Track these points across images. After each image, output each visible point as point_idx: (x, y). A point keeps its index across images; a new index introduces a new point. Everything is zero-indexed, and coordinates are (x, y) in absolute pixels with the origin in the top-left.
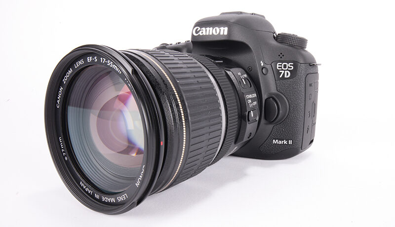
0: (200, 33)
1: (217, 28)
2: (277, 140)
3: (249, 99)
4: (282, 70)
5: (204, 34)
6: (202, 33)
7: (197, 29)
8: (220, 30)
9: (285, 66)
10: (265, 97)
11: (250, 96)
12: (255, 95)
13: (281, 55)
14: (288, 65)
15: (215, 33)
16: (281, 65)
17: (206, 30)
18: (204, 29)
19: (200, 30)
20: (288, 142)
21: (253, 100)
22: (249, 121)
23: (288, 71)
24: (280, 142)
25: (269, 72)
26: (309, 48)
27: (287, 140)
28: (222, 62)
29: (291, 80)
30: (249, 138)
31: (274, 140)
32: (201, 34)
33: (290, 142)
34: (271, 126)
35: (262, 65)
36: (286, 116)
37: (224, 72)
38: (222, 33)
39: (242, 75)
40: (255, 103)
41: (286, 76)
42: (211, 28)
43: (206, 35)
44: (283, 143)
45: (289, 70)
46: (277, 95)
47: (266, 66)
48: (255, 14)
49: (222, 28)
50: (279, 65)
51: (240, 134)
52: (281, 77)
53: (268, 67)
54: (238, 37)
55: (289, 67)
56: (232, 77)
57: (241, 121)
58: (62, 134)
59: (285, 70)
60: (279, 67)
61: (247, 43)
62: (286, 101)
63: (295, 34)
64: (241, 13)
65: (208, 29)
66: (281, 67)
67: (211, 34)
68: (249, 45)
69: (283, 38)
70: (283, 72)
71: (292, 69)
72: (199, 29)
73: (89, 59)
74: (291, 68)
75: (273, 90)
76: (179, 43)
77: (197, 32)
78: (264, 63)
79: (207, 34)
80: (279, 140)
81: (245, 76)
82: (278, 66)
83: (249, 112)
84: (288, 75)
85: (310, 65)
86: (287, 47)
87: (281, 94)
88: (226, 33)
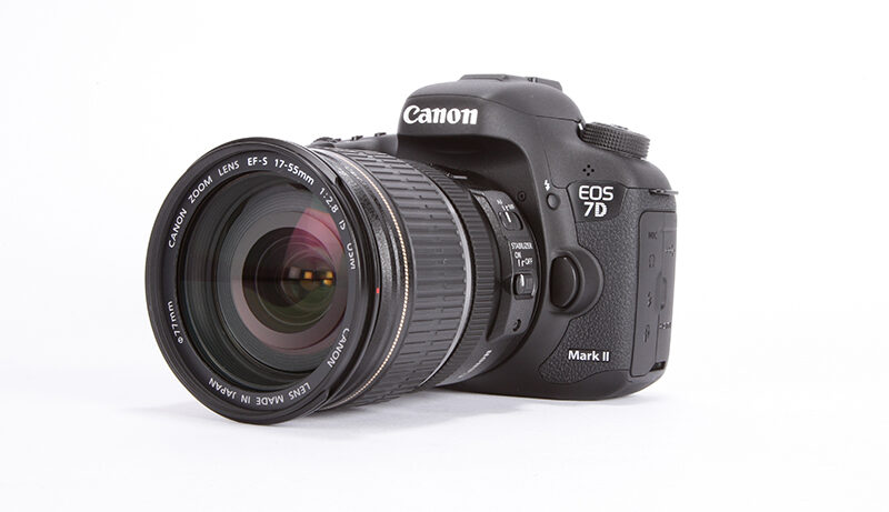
0: (420, 119)
1: (456, 111)
2: (577, 352)
3: (518, 250)
4: (590, 200)
5: (429, 120)
6: (424, 118)
7: (414, 109)
8: (462, 114)
9: (596, 193)
10: (551, 255)
11: (520, 246)
12: (529, 246)
13: (589, 171)
14: (603, 190)
15: (451, 121)
16: (588, 190)
17: (433, 113)
18: (428, 110)
19: (420, 113)
20: (600, 357)
21: (525, 253)
22: (515, 293)
23: (603, 205)
24: (584, 357)
25: (562, 203)
26: (653, 157)
27: (600, 352)
28: (465, 178)
29: (609, 222)
30: (515, 330)
31: (571, 352)
32: (422, 121)
33: (606, 356)
34: (564, 320)
35: (548, 188)
36: (596, 300)
37: (470, 198)
38: (465, 121)
39: (505, 204)
40: (529, 261)
41: (597, 215)
42: (444, 110)
43: (432, 124)
44: (591, 357)
45: (604, 202)
46: (578, 253)
47: (556, 191)
48: (537, 80)
49: (466, 112)
50: (584, 190)
51: (499, 318)
52: (587, 214)
53: (561, 193)
54: (498, 128)
55: (604, 195)
56: (486, 207)
57: (501, 292)
58: (175, 296)
59: (595, 202)
60: (583, 195)
61: (516, 142)
62: (598, 265)
63: (624, 126)
64: (506, 78)
65: (437, 111)
66: (588, 195)
67: (442, 121)
68: (522, 147)
69: (594, 135)
70: (592, 204)
71: (610, 199)
72: (418, 110)
73: (252, 161)
74: (609, 196)
75: (571, 241)
76: (358, 138)
77: (412, 117)
78: (552, 185)
79: (436, 121)
80: (581, 351)
81: (512, 207)
82: (581, 192)
83: (517, 277)
84: (601, 211)
85: (652, 193)
86: (602, 153)
87: (587, 252)
88: (474, 121)
